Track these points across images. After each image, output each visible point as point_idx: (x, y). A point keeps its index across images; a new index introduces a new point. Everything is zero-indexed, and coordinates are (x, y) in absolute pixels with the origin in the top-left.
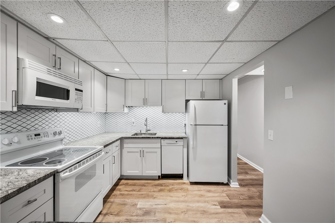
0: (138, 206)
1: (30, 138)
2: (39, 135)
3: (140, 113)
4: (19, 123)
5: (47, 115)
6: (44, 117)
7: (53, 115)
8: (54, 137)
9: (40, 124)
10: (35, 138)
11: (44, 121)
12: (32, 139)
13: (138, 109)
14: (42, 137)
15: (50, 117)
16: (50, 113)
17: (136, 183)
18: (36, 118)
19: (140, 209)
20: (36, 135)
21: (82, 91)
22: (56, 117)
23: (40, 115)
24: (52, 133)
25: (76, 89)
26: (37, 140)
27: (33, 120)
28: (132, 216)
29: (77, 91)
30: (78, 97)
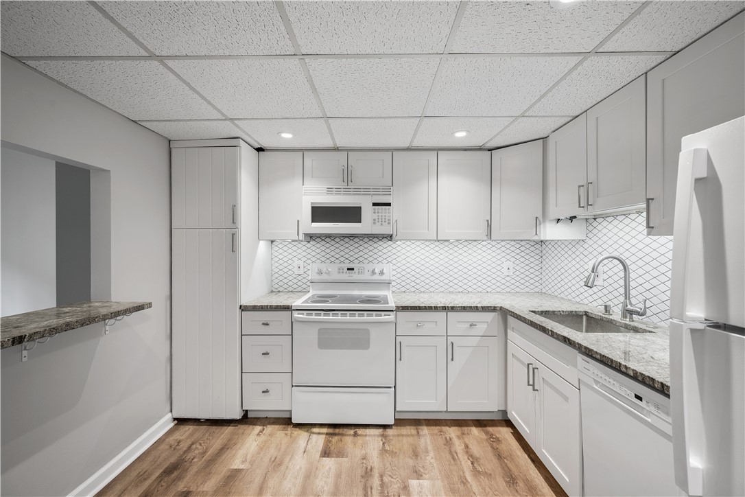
0: (413, 483)
1: (341, 271)
2: (353, 269)
3: (616, 238)
4: (342, 253)
5: (375, 245)
6: (371, 248)
7: (385, 245)
8: (372, 275)
9: (366, 256)
10: (346, 273)
11: (371, 254)
12: (343, 272)
13: (610, 227)
14: (355, 273)
15: (380, 248)
16: (380, 243)
17: (512, 460)
18: (361, 248)
19: (405, 488)
20: (348, 269)
21: (389, 204)
22: (390, 248)
23: (366, 245)
24: (370, 270)
25: (374, 204)
26: (348, 275)
27: (356, 251)
28: (381, 476)
29: (377, 207)
30: (378, 216)
